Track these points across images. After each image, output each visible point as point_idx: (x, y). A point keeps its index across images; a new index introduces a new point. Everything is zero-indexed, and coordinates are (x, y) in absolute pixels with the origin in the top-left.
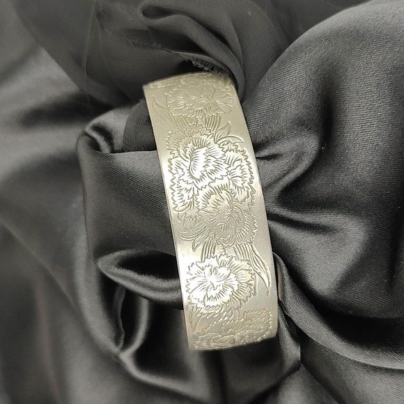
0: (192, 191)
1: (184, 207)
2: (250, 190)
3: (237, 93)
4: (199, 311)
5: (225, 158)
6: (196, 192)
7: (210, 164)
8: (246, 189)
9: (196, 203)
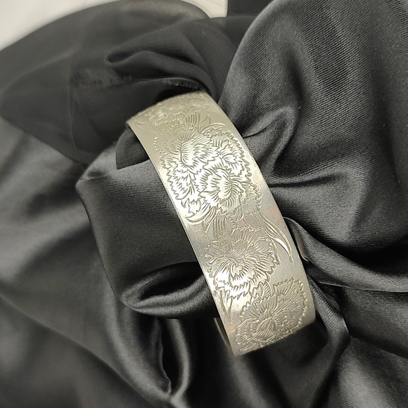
0: (189, 177)
1: (186, 194)
2: (244, 163)
3: (211, 95)
4: (228, 295)
5: (212, 142)
6: (193, 178)
7: (199, 151)
8: (239, 163)
9: (195, 187)
